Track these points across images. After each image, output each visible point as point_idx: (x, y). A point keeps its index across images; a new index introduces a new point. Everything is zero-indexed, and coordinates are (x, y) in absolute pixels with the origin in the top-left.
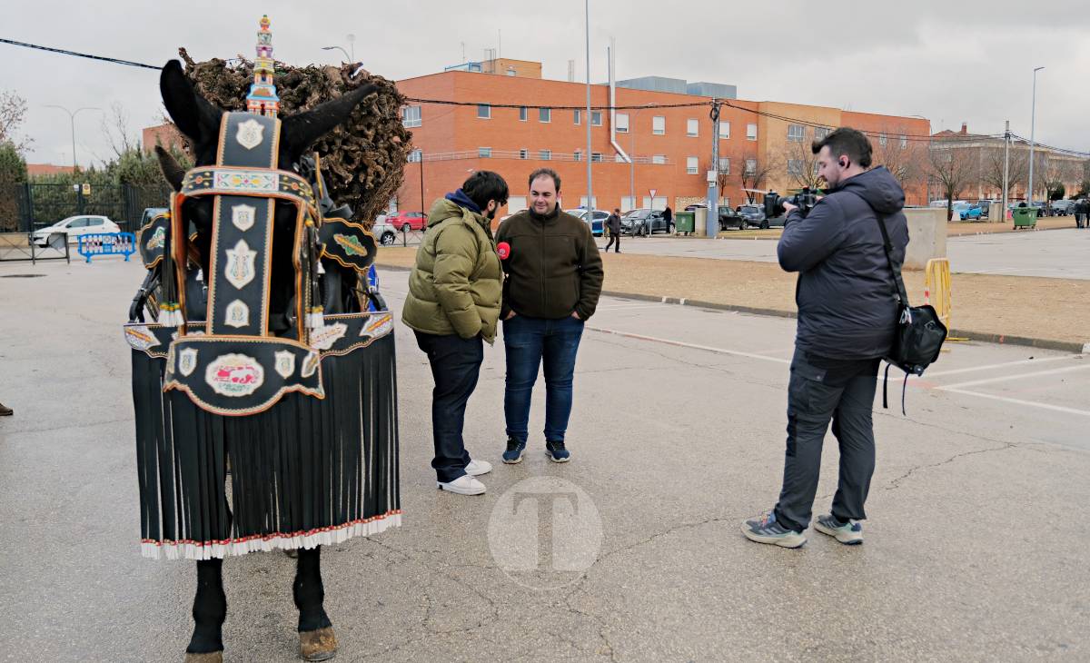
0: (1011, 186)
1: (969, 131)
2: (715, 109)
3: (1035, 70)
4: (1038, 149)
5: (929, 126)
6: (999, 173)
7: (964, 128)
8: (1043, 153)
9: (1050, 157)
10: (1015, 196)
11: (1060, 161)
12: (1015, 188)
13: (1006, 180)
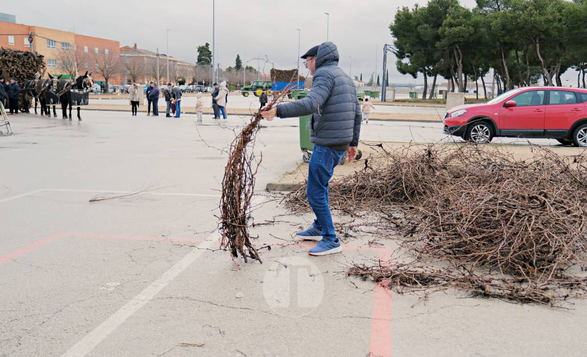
0: (160, 77)
1: (138, 47)
2: (31, 37)
3: (167, 30)
4: (171, 59)
5: (119, 44)
6: (154, 70)
7: (135, 45)
8: (174, 61)
9: (178, 63)
10: (162, 83)
11: (182, 65)
12: (162, 79)
13: (158, 75)
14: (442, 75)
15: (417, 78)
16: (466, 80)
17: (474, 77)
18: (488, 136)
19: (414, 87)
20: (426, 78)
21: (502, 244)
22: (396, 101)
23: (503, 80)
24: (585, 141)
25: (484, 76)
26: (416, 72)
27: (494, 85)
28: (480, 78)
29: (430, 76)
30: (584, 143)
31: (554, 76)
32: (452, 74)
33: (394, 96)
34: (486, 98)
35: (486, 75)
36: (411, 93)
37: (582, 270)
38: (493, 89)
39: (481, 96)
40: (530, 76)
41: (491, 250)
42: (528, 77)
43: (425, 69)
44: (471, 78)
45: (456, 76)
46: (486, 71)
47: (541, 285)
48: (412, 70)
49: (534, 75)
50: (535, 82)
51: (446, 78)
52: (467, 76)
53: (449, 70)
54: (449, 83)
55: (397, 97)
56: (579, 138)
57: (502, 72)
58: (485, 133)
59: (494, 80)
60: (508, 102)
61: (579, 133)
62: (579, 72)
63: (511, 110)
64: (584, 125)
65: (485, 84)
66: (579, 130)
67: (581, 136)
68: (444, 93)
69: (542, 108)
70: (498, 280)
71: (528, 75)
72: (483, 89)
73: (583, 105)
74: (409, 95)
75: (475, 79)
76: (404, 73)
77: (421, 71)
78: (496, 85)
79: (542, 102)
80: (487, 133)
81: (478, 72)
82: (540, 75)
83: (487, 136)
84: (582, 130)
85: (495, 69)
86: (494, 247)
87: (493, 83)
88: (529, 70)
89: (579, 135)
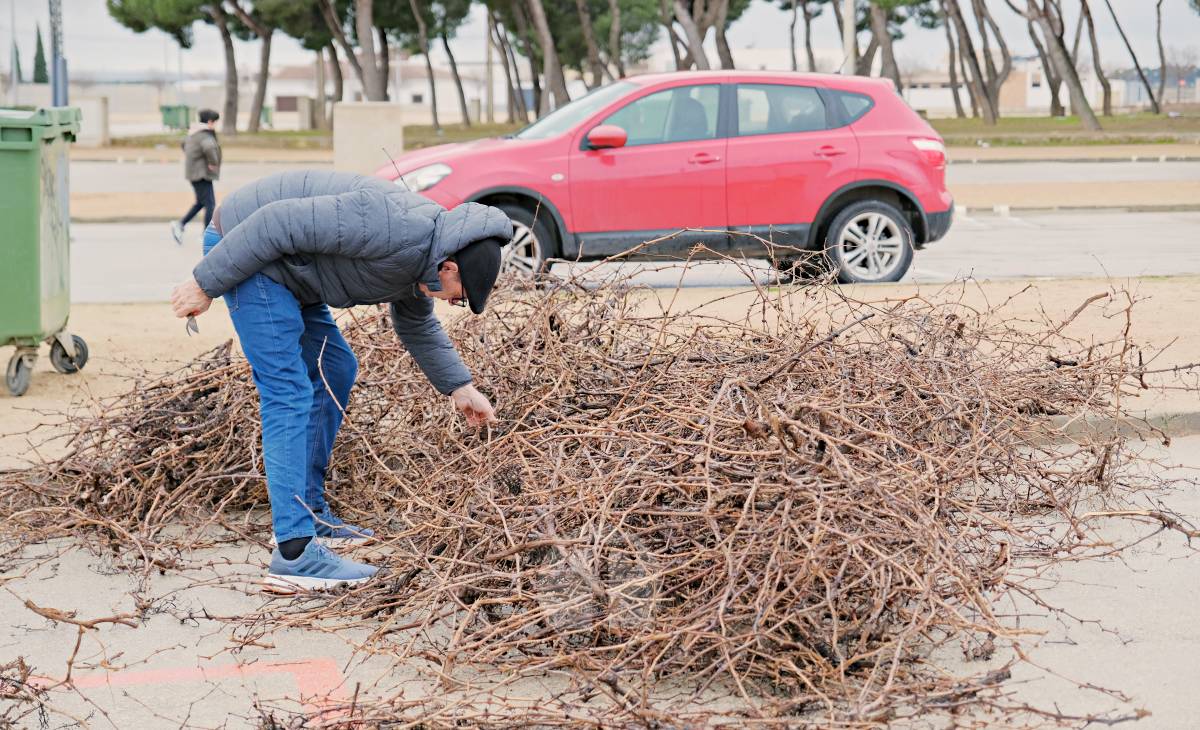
14: (293, 33)
15: (193, 48)
16: (385, 54)
17: (415, 42)
18: (534, 262)
19: (172, 83)
20: (229, 46)
21: (726, 596)
22: (114, 143)
23: (526, 51)
24: (864, 264)
25: (454, 35)
26: (189, 23)
27: (490, 71)
28: (438, 43)
29: (245, 38)
30: (864, 270)
31: (711, 32)
32: (331, 27)
33: (106, 124)
34: (467, 121)
35: (460, 30)
36: (167, 110)
37: (968, 660)
38: (488, 83)
39: (450, 113)
40: (621, 33)
41: (692, 622)
42: (614, 37)
43: (223, 12)
44: (406, 46)
45: (349, 39)
46: (459, 13)
47: (868, 707)
48: (172, 16)
49: (634, 30)
50: (641, 56)
51: (311, 45)
52: (390, 38)
53: (318, 12)
54: (319, 63)
55: (118, 131)
56: (846, 250)
57: (520, 19)
58: (523, 251)
59: (489, 53)
60: (598, 132)
61: (845, 234)
62: (790, 13)
63: (609, 161)
64: (859, 205)
65: (461, 70)
66: (843, 224)
67: (851, 246)
68: (304, 106)
69: (716, 148)
70: (727, 714)
71: (616, 27)
72: (452, 86)
73: (852, 135)
74: (159, 117)
75: (418, 49)
76: (139, 27)
77: (209, 20)
78: (499, 71)
79: (712, 127)
80: (529, 251)
81: (430, 20)
82: (655, 29)
83: (529, 261)
84: (852, 224)
85: (491, 7)
86: (698, 611)
87: (489, 63)
88: (617, 11)
89: (846, 242)
